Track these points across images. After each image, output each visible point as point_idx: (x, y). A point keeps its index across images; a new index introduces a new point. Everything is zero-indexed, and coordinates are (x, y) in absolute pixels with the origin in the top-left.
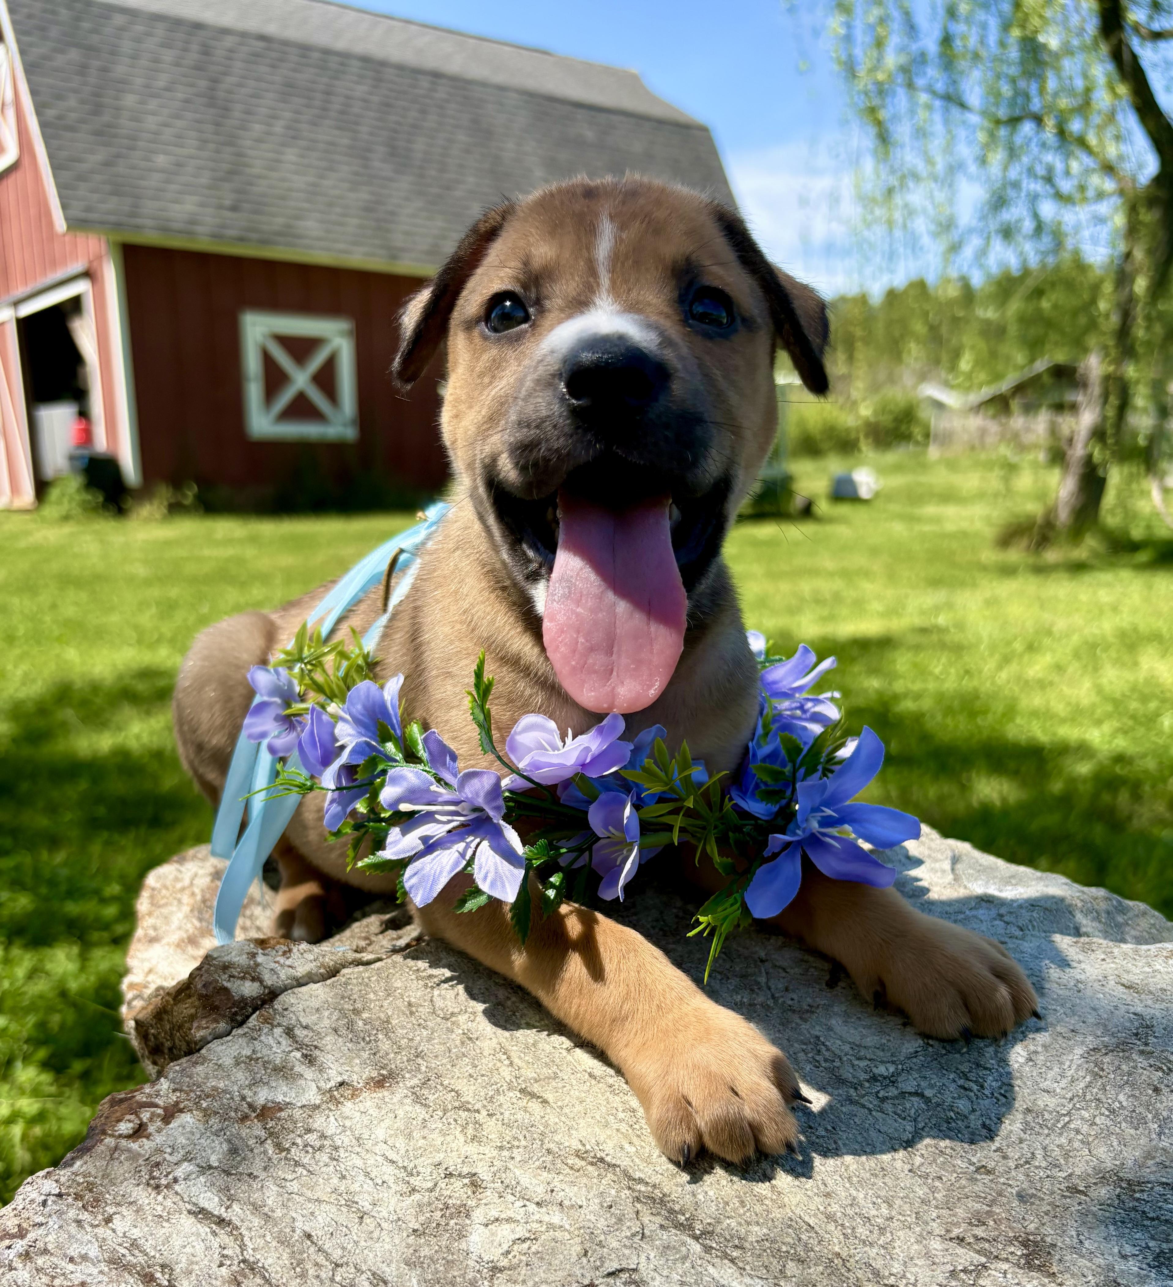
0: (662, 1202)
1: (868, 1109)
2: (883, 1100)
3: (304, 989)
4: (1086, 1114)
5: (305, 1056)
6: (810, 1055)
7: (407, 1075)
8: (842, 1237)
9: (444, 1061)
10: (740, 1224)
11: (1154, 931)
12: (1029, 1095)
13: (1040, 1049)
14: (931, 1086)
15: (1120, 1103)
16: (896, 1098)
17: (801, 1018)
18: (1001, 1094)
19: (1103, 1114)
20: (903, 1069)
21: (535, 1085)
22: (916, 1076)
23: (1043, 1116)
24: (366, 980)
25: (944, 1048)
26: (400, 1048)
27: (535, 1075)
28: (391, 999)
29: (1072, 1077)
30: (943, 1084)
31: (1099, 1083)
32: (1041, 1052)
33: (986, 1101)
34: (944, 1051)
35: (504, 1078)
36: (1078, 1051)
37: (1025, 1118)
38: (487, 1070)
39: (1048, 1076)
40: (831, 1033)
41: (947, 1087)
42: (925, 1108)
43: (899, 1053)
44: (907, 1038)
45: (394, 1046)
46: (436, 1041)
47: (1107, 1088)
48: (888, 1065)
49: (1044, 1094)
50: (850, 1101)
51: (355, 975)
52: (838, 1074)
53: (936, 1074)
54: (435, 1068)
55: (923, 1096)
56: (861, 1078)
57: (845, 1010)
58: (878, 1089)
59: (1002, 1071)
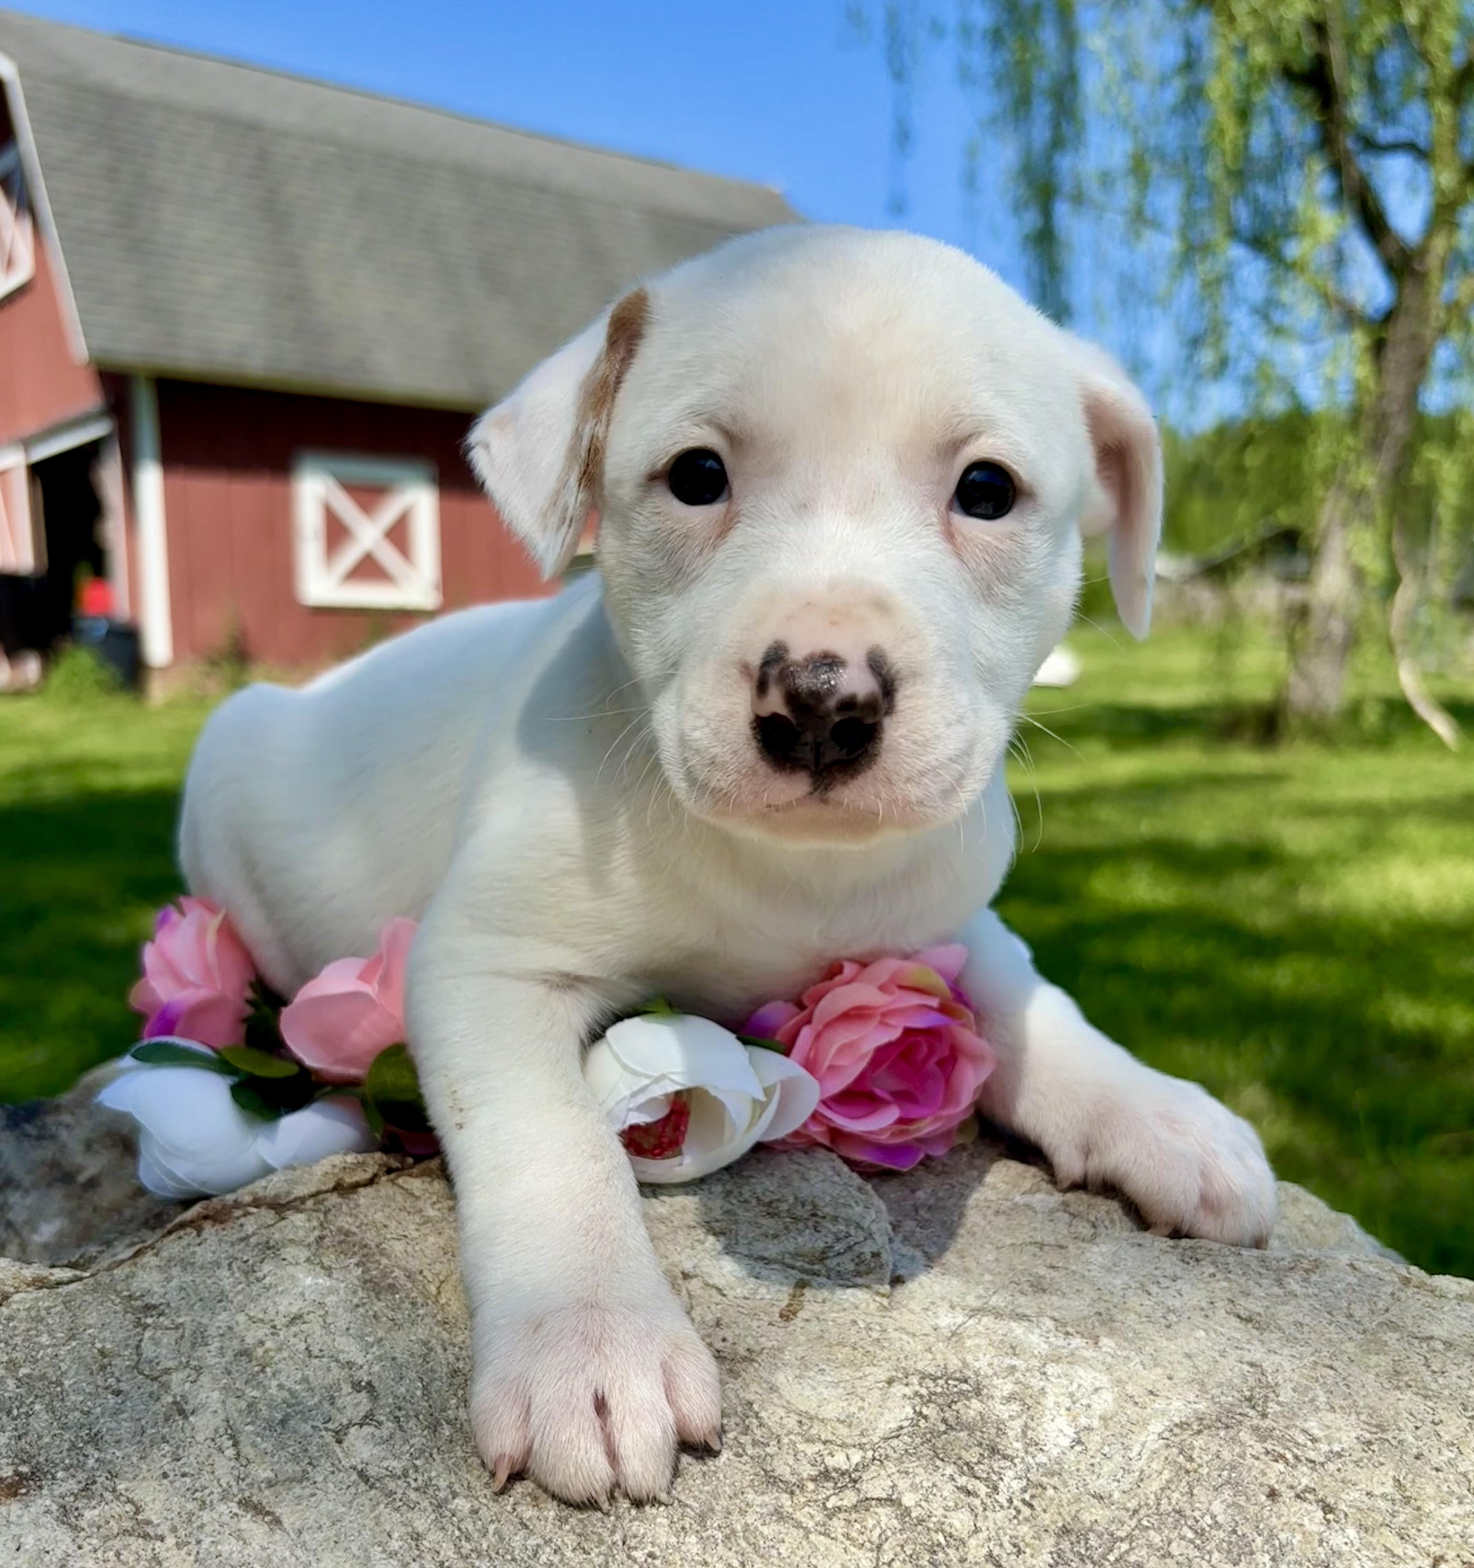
1: (805, 1529)
2: (834, 1512)
4: (1156, 1538)
7: (60, 1475)
9: (130, 1450)
11: (1310, 1227)
12: (1069, 1503)
13: (1096, 1423)
14: (914, 1487)
15: (1213, 1517)
16: (854, 1508)
17: (731, 1371)
18: (1024, 1501)
19: (1183, 1538)
20: (874, 1459)
21: (267, 1493)
22: (894, 1470)
23: (1087, 1540)
24: (43, 1313)
25: (944, 1421)
26: (64, 1427)
27: (271, 1475)
28: (74, 1344)
29: (1142, 1471)
30: (934, 1485)
31: (1184, 1483)
32: (1097, 1429)
33: (999, 1514)
34: (943, 1428)
35: (219, 1480)
36: (1157, 1426)
37: (1058, 1544)
38: (195, 1465)
39: (1105, 1469)
40: (774, 1395)
41: (940, 1490)
42: (899, 1527)
43: (874, 1430)
44: (889, 1404)
45: (55, 1424)
46: (124, 1416)
47: (1195, 1492)
48: (851, 1451)
49: (1096, 1501)
50: (779, 1515)
51: (27, 1305)
52: (769, 1468)
53: (925, 1469)
54: (111, 1462)
55: (900, 1505)
56: (805, 1475)
57: (803, 1358)
58: (828, 1493)
59: (1031, 1461)
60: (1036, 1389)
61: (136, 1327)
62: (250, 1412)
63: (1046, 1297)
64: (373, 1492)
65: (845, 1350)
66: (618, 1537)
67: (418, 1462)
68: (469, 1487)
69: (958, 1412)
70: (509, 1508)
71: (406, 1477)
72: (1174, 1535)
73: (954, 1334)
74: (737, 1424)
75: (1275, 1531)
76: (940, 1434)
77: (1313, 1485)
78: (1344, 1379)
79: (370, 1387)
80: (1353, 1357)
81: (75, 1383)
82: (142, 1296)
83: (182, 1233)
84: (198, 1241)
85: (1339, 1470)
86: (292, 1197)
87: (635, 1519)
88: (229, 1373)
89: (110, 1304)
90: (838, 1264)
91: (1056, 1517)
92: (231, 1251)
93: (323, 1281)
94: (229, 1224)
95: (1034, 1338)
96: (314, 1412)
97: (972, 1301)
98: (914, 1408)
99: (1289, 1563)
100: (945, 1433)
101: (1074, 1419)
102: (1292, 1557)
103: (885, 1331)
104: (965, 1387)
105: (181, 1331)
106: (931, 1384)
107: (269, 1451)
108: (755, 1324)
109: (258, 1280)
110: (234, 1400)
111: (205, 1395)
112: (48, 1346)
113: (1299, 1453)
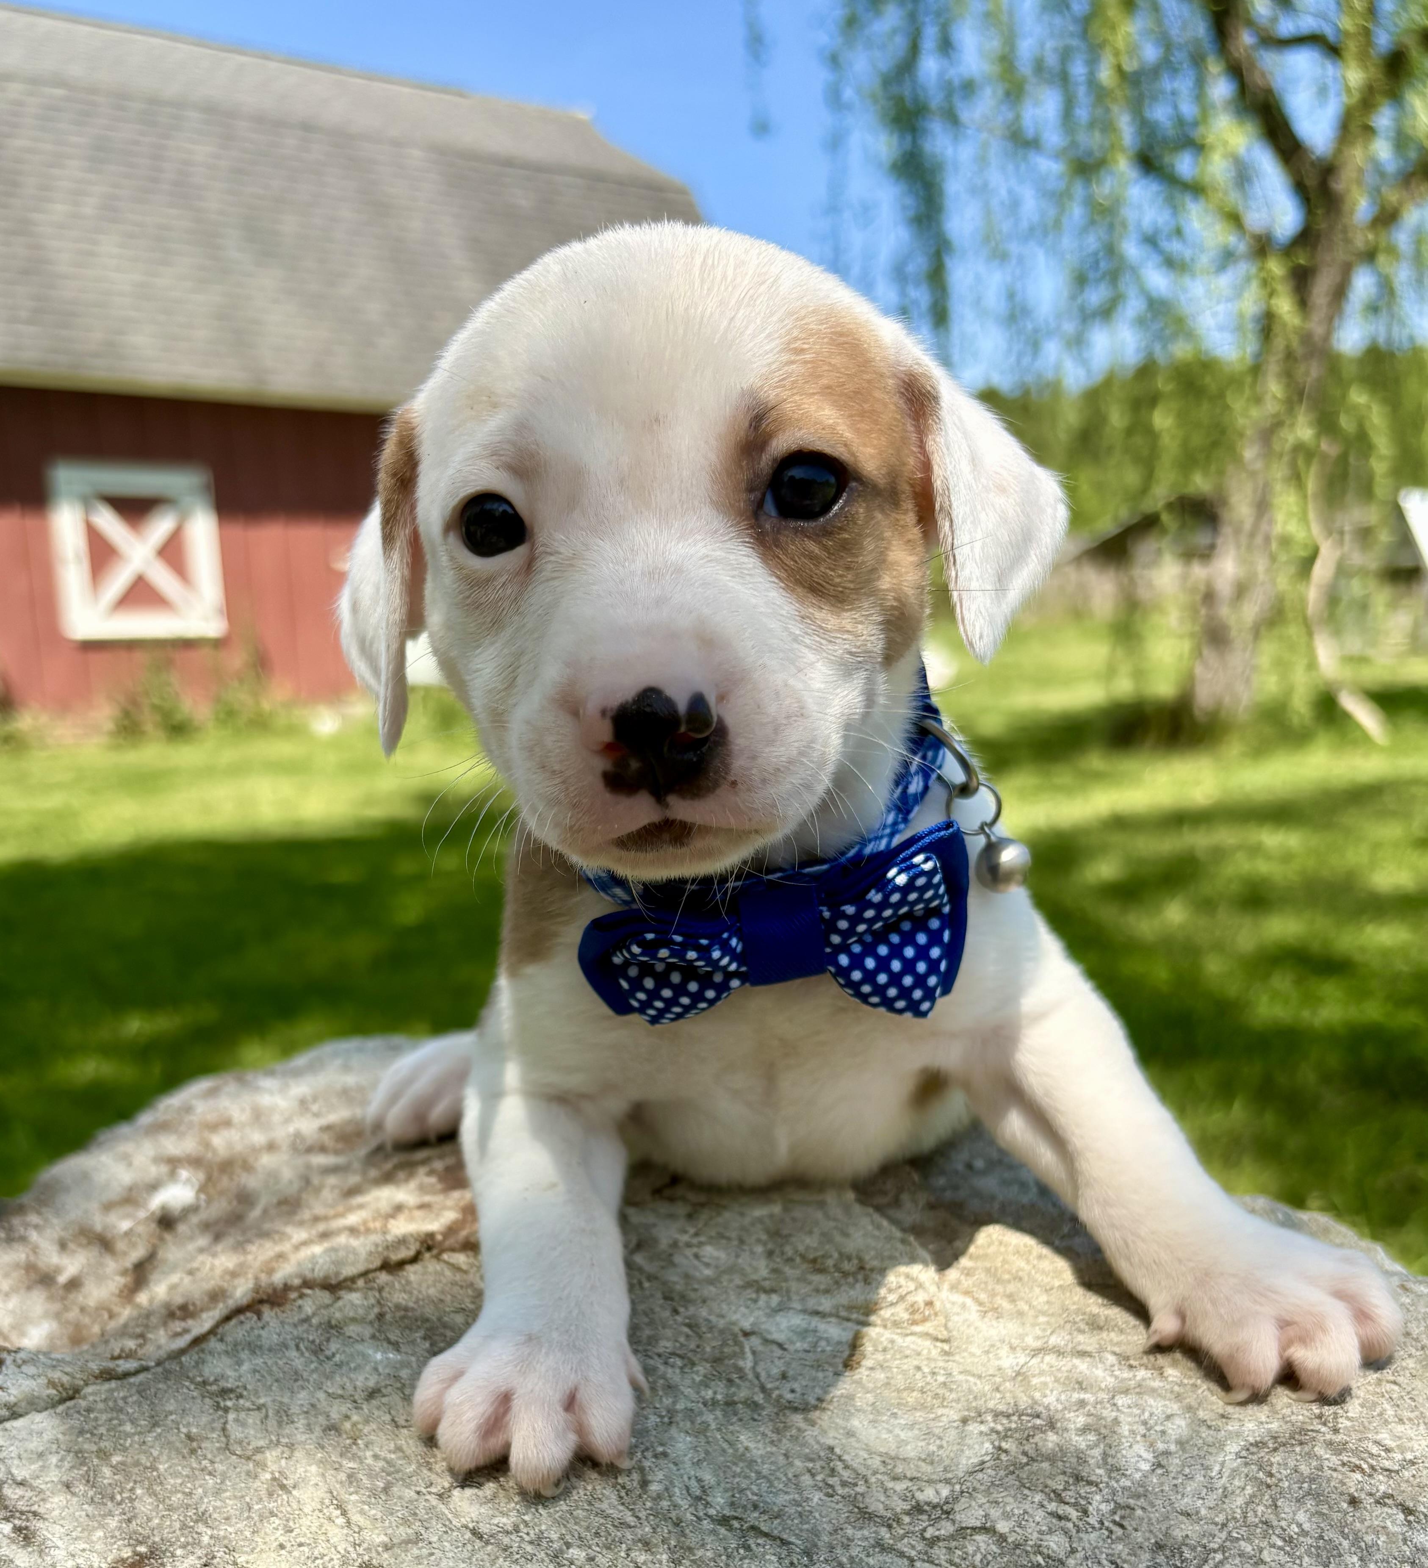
1: (909, 1557)
3: (18, 1423)
4: (1247, 1548)
5: (18, 1529)
6: (819, 1478)
7: (179, 1552)
9: (240, 1526)
12: (1158, 1522)
13: (1173, 1447)
14: (1007, 1516)
15: (1300, 1525)
16: (952, 1537)
17: (806, 1420)
18: (1114, 1522)
19: (1273, 1546)
20: (962, 1492)
21: (386, 1555)
22: (984, 1500)
23: (1181, 1554)
24: (121, 1403)
25: (1025, 1453)
26: (170, 1508)
27: (386, 1539)
28: (159, 1430)
29: (1225, 1488)
30: (1025, 1512)
31: (1267, 1497)
32: (1176, 1453)
33: (1092, 1535)
34: (1025, 1460)
35: (335, 1547)
36: (1233, 1447)
37: (1154, 1559)
38: (309, 1535)
39: (1189, 1489)
40: (852, 1440)
41: (1031, 1516)
42: (999, 1551)
43: (957, 1466)
44: (968, 1441)
45: (161, 1506)
46: (228, 1494)
47: (1279, 1503)
48: (939, 1486)
49: (1184, 1518)
50: (881, 1547)
51: (103, 1396)
52: (861, 1506)
53: (1014, 1497)
54: (225, 1538)
55: (995, 1532)
56: (898, 1510)
57: (873, 1404)
58: (924, 1525)
59: (1115, 1485)
60: (1109, 1420)
61: (216, 1411)
62: (351, 1483)
63: (1104, 1335)
64: (490, 1547)
65: (915, 1394)
67: (526, 1518)
68: (580, 1538)
69: (1036, 1444)
70: (623, 1554)
71: (517, 1532)
72: (1264, 1544)
73: (1018, 1374)
74: (823, 1468)
75: (1360, 1534)
76: (1022, 1466)
77: (1390, 1491)
78: (1408, 1393)
80: (1414, 1373)
81: (170, 1467)
82: (216, 1380)
83: (242, 1317)
84: (260, 1324)
85: (1414, 1476)
86: (342, 1277)
87: (745, 1558)
88: (323, 1447)
89: (185, 1390)
90: (892, 1314)
91: (1147, 1535)
92: (295, 1333)
94: (288, 1307)
95: (1099, 1373)
96: (414, 1478)
97: (1030, 1342)
98: (992, 1443)
99: (1376, 1562)
100: (1027, 1464)
101: (1151, 1445)
102: (1379, 1556)
103: (950, 1374)
104: (1038, 1422)
105: (264, 1411)
106: (1005, 1421)
107: (378, 1517)
108: (820, 1375)
109: (328, 1358)
110: (332, 1472)
111: (302, 1469)
112: (134, 1434)
113: (1374, 1463)
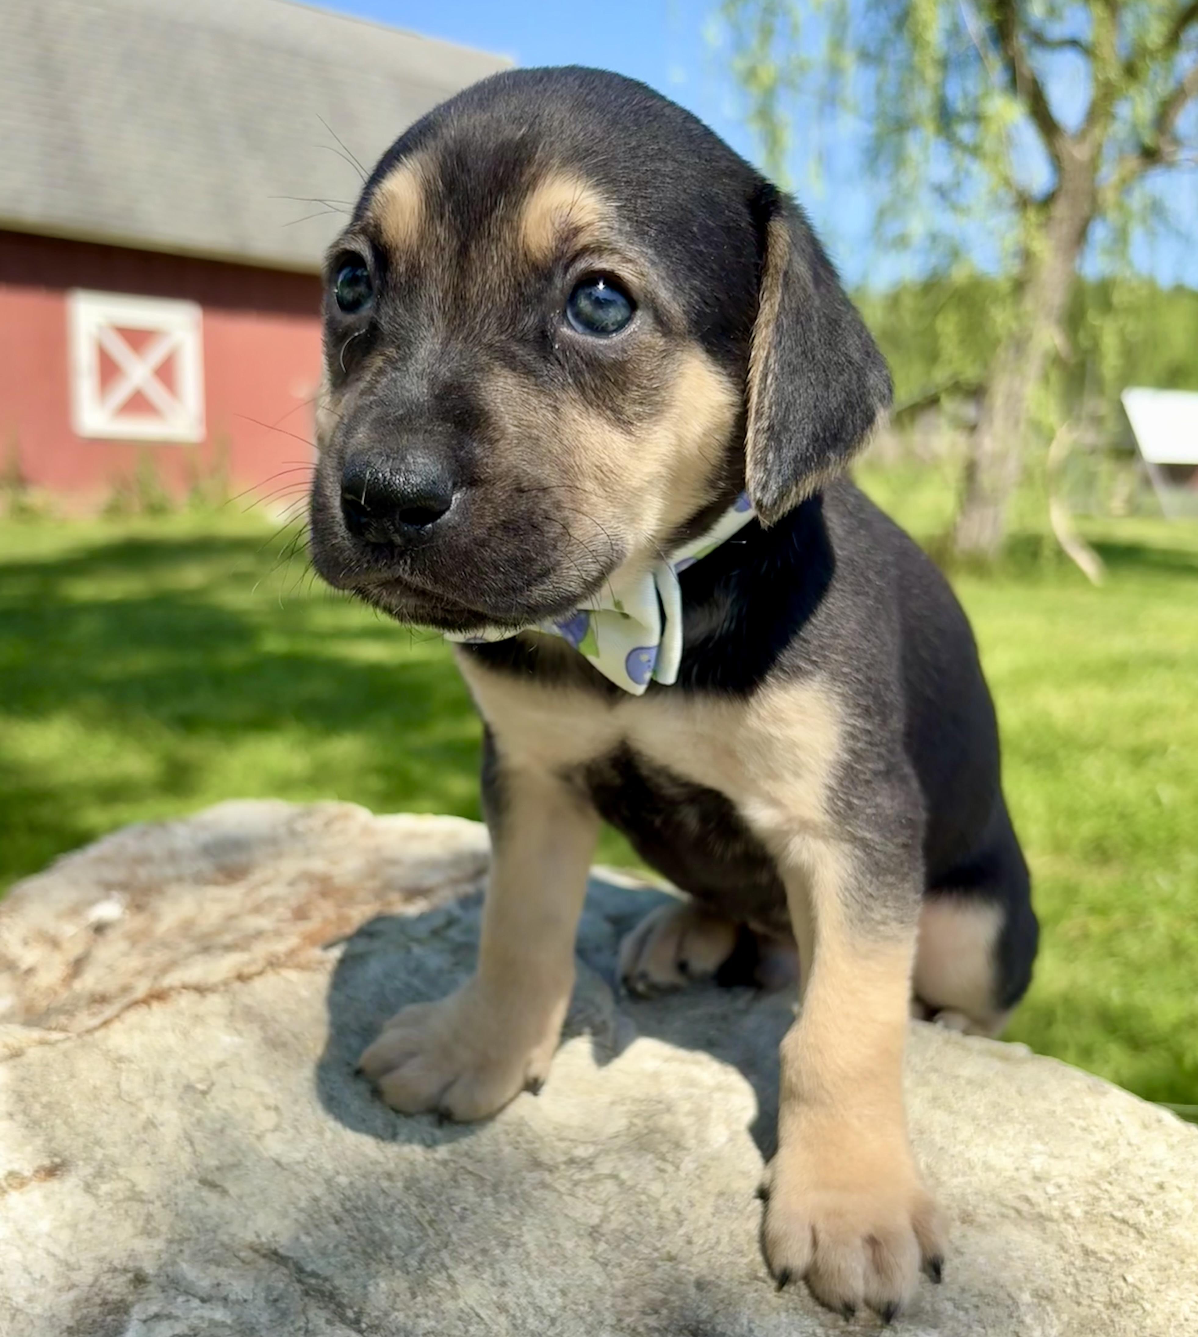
0: (332, 1296)
1: (559, 1192)
2: (576, 1184)
7: (80, 1163)
8: (511, 1328)
10: (407, 1316)
12: (723, 1177)
14: (628, 1168)
16: (590, 1180)
18: (695, 1176)
20: (602, 1150)
21: (217, 1174)
22: (615, 1157)
25: (646, 1127)
26: (78, 1134)
27: (218, 1163)
30: (640, 1166)
34: (645, 1131)
35: (184, 1166)
38: (167, 1158)
40: (536, 1112)
41: (643, 1169)
42: (618, 1191)
43: (602, 1133)
44: (612, 1117)
45: (71, 1132)
46: (117, 1127)
48: (588, 1146)
50: (543, 1184)
51: (39, 1056)
52: (535, 1157)
53: (634, 1156)
55: (619, 1178)
56: (559, 1161)
58: (574, 1171)
59: (700, 1151)
60: (705, 1107)
61: (114, 1071)
62: (199, 1124)
64: (286, 1172)
66: (443, 1198)
67: (313, 1154)
68: (346, 1169)
69: (655, 1121)
70: (372, 1181)
71: (306, 1163)
74: (514, 1131)
76: (643, 1135)
79: (277, 1109)
82: (116, 1050)
83: (136, 1008)
84: (149, 1013)
86: (207, 983)
88: (182, 1100)
89: (94, 1056)
91: (715, 1185)
92: (173, 1020)
93: (237, 1040)
94: (169, 1001)
96: (242, 1124)
98: (627, 1119)
100: (647, 1134)
104: (660, 1106)
105: (146, 1072)
106: (638, 1105)
109: (194, 1039)
110: (187, 1116)
111: (167, 1114)
